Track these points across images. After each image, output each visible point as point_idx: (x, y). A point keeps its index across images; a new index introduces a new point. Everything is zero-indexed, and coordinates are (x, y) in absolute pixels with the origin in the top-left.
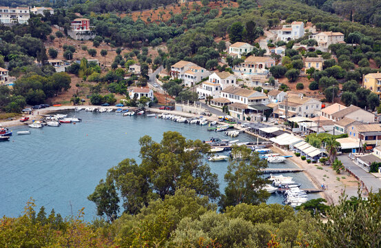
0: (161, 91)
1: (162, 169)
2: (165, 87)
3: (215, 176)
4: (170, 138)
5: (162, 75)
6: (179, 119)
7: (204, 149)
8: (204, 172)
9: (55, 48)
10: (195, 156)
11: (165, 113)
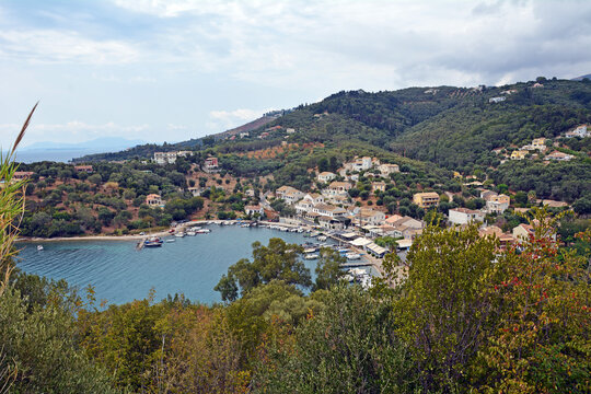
0: (269, 208)
1: (268, 267)
2: (271, 205)
3: (308, 270)
4: (274, 242)
5: (270, 197)
6: (282, 228)
7: (300, 250)
8: (300, 267)
9: (193, 179)
10: (293, 256)
11: (272, 225)
